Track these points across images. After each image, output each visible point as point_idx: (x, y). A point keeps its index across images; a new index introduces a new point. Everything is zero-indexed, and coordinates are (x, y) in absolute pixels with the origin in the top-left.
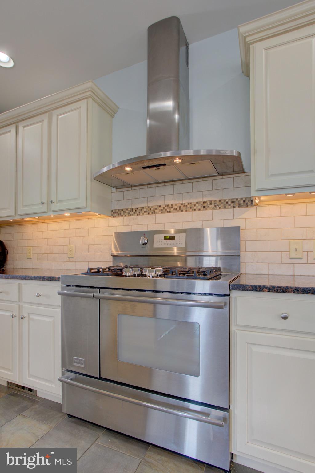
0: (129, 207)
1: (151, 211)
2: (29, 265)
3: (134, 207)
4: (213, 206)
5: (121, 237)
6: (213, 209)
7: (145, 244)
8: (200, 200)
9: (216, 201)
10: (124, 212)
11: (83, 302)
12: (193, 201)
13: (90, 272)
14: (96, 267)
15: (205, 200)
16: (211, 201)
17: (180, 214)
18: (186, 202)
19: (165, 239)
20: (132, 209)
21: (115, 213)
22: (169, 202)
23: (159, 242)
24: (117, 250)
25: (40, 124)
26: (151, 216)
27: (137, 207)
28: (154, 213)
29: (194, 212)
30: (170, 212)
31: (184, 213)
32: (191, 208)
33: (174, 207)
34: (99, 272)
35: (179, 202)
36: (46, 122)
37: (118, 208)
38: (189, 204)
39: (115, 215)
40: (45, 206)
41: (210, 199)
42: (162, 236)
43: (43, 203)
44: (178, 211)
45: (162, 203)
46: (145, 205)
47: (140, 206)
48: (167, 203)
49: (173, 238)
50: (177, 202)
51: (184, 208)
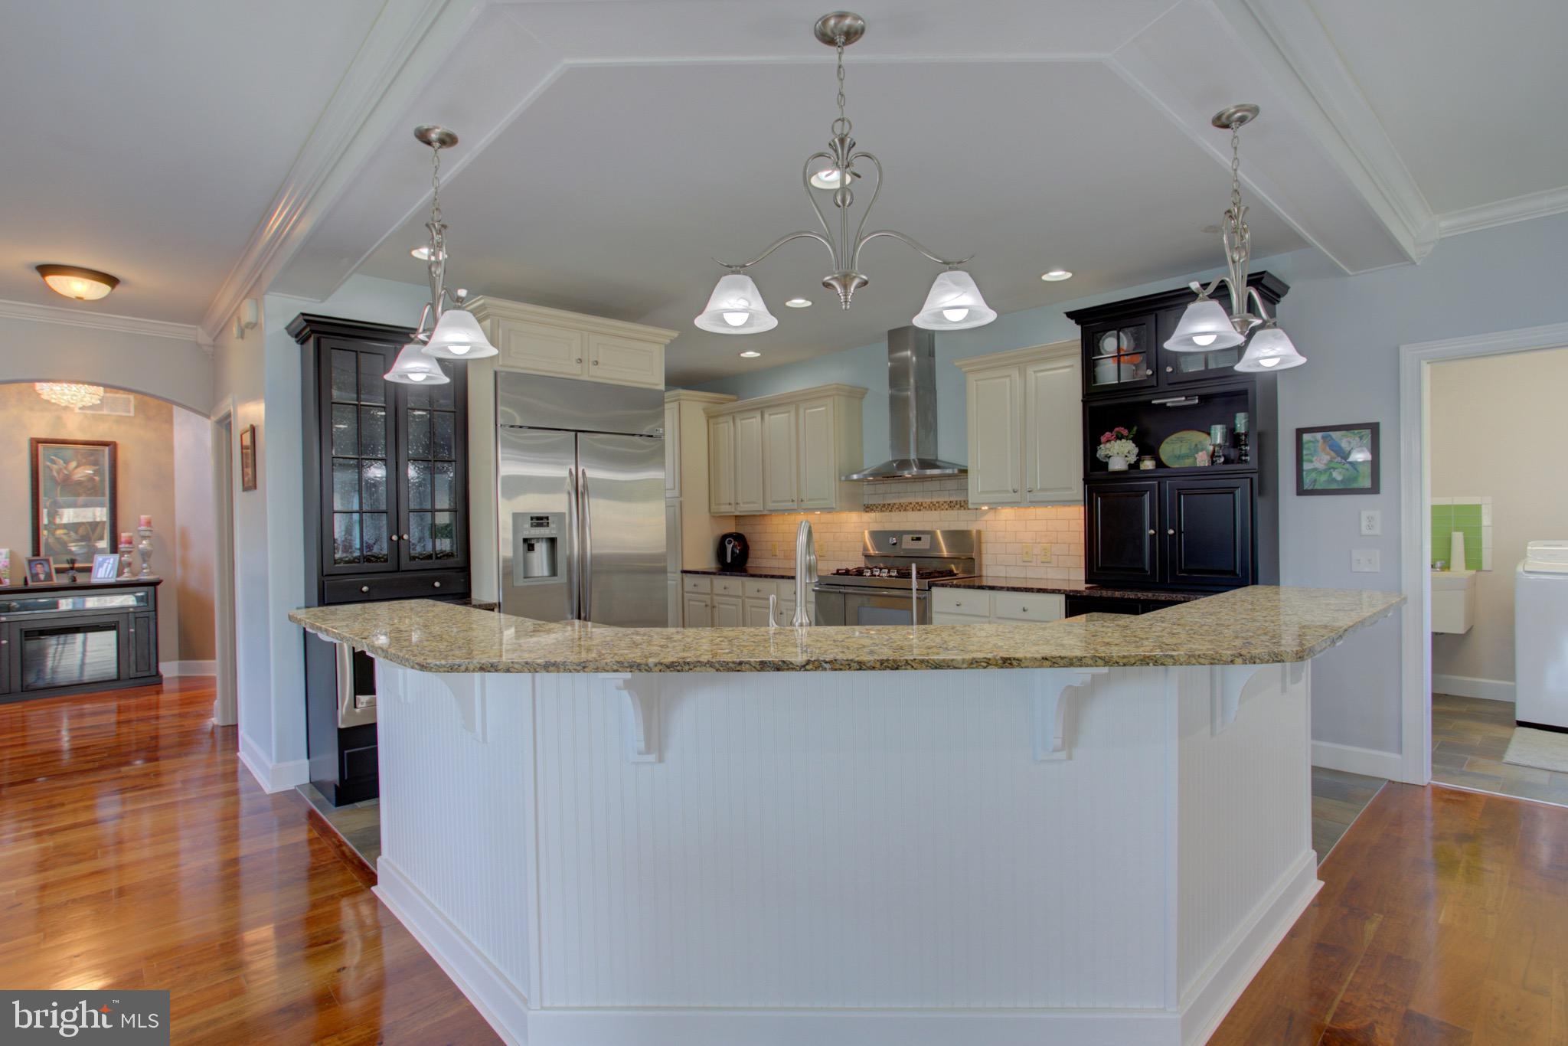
0: (882, 502)
1: (902, 508)
2: (774, 563)
3: (886, 502)
4: (958, 506)
5: (876, 535)
6: (958, 509)
7: (894, 544)
8: (947, 499)
9: (960, 501)
10: (877, 507)
11: (833, 597)
12: (941, 500)
13: (838, 573)
14: (845, 568)
15: (952, 499)
16: (956, 502)
17: (929, 513)
18: (935, 500)
19: (913, 540)
20: (884, 505)
21: (868, 508)
22: (920, 500)
23: (908, 544)
24: (874, 550)
25: (786, 415)
26: (903, 513)
27: (889, 502)
28: (905, 510)
29: (942, 512)
30: (920, 510)
31: (933, 512)
32: (939, 507)
33: (924, 505)
34: (847, 572)
35: (928, 500)
36: (793, 413)
37: (870, 503)
38: (937, 502)
39: (867, 510)
40: (796, 504)
41: (956, 499)
42: (910, 537)
43: (793, 501)
44: (928, 510)
45: (912, 500)
46: (897, 501)
47: (892, 502)
48: (917, 501)
49: (919, 539)
50: (926, 500)
51: (933, 506)
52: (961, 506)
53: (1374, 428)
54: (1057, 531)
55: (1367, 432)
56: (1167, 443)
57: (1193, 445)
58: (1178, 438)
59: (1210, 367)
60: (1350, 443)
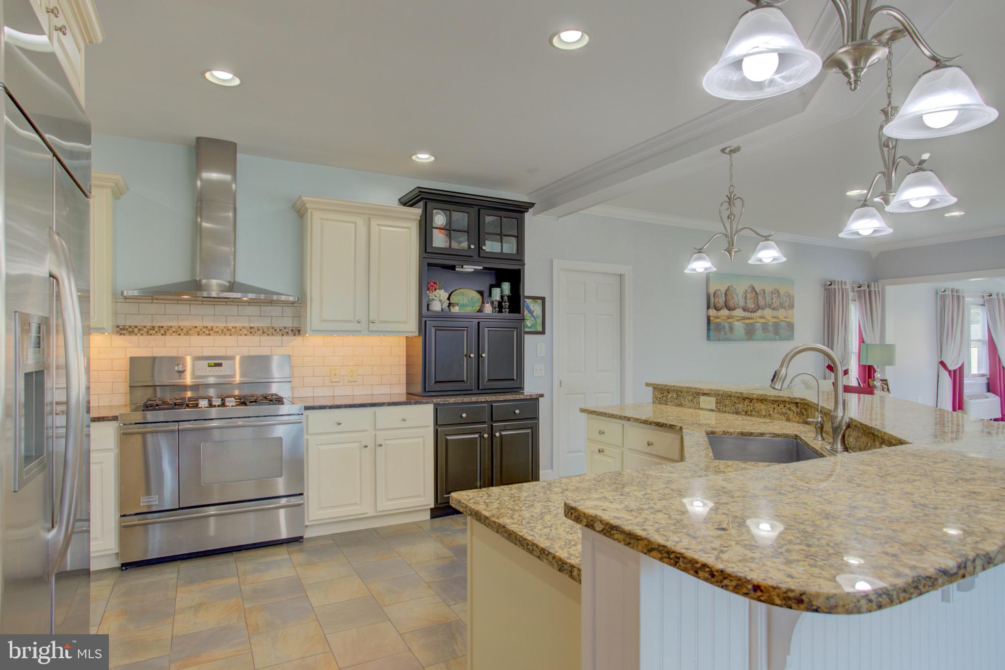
1: (182, 331)
3: (156, 324)
4: (261, 332)
6: (260, 335)
7: (183, 371)
8: (246, 325)
9: (263, 327)
10: (140, 330)
12: (239, 325)
15: (252, 325)
17: (222, 338)
18: (230, 325)
19: (210, 366)
20: (153, 327)
22: (209, 324)
23: (202, 370)
26: (183, 338)
27: (161, 325)
28: (188, 335)
30: (209, 335)
31: (228, 338)
33: (215, 329)
35: (222, 325)
37: (128, 324)
38: (233, 327)
39: (124, 332)
42: (205, 363)
44: (220, 335)
45: (198, 323)
46: (174, 324)
47: (166, 324)
48: (205, 324)
49: (220, 365)
50: (219, 325)
51: (227, 331)
52: (263, 333)
53: (543, 299)
54: (363, 356)
55: (540, 301)
56: (454, 295)
57: (470, 298)
58: (461, 292)
59: (504, 252)
60: (534, 306)
